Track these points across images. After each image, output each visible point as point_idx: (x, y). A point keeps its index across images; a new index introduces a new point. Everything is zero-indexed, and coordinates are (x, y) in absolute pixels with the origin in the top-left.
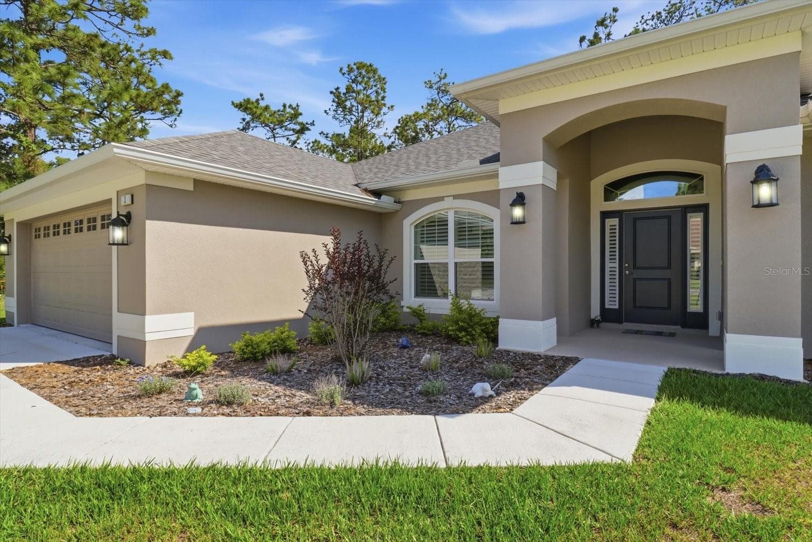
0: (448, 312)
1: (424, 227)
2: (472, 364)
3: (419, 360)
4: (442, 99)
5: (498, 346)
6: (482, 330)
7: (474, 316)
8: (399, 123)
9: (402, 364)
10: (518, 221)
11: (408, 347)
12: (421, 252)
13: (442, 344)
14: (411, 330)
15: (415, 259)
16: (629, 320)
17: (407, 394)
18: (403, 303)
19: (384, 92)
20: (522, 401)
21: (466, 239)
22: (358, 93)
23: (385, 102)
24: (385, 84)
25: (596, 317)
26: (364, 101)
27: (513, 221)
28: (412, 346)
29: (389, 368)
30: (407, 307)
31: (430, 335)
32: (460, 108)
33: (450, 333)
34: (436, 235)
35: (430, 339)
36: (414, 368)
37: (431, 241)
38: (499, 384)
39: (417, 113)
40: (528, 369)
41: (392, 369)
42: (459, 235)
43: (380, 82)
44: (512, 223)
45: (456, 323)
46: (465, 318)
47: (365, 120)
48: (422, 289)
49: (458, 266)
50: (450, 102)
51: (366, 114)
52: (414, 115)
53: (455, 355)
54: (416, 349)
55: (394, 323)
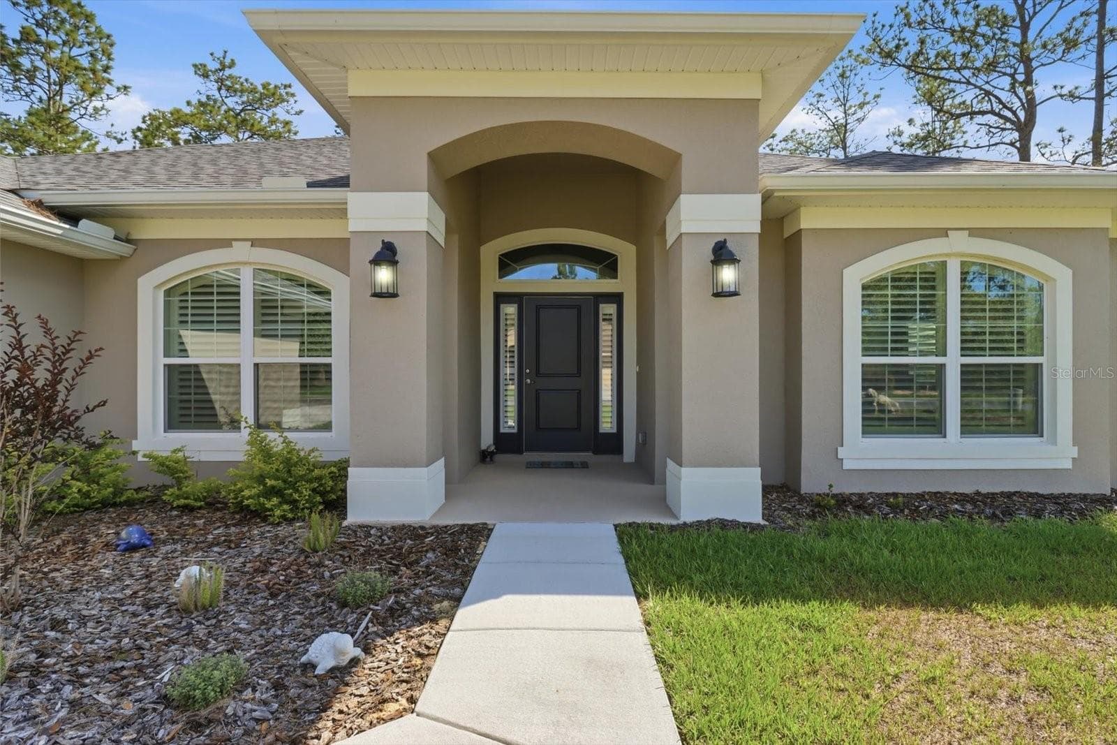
0: (241, 457)
1: (186, 294)
2: (298, 572)
3: (171, 576)
4: (226, 100)
5: (345, 519)
6: (314, 490)
7: (295, 465)
8: (144, 122)
9: (121, 602)
10: (384, 290)
11: (144, 546)
12: (182, 343)
13: (227, 526)
14: (154, 501)
15: (166, 355)
16: (531, 449)
17: (128, 708)
18: (136, 445)
19: (110, 59)
20: (428, 661)
21: (277, 322)
22: (50, 46)
23: (110, 77)
24: (112, 45)
25: (488, 447)
26: (63, 64)
27: (378, 290)
28: (155, 542)
29: (83, 621)
30: (145, 456)
31: (200, 508)
32: (259, 122)
33: (246, 502)
34: (215, 311)
35: (199, 519)
36: (157, 606)
37: (202, 321)
38: (367, 619)
39: (178, 111)
40: (411, 564)
41: (90, 624)
42: (264, 315)
43: (101, 39)
44: (375, 295)
45: (261, 479)
46: (277, 470)
47: (66, 100)
48: (182, 415)
49: (261, 370)
50: (241, 108)
51: (66, 89)
52: (172, 114)
53: (257, 551)
54: (164, 549)
55: (111, 490)
